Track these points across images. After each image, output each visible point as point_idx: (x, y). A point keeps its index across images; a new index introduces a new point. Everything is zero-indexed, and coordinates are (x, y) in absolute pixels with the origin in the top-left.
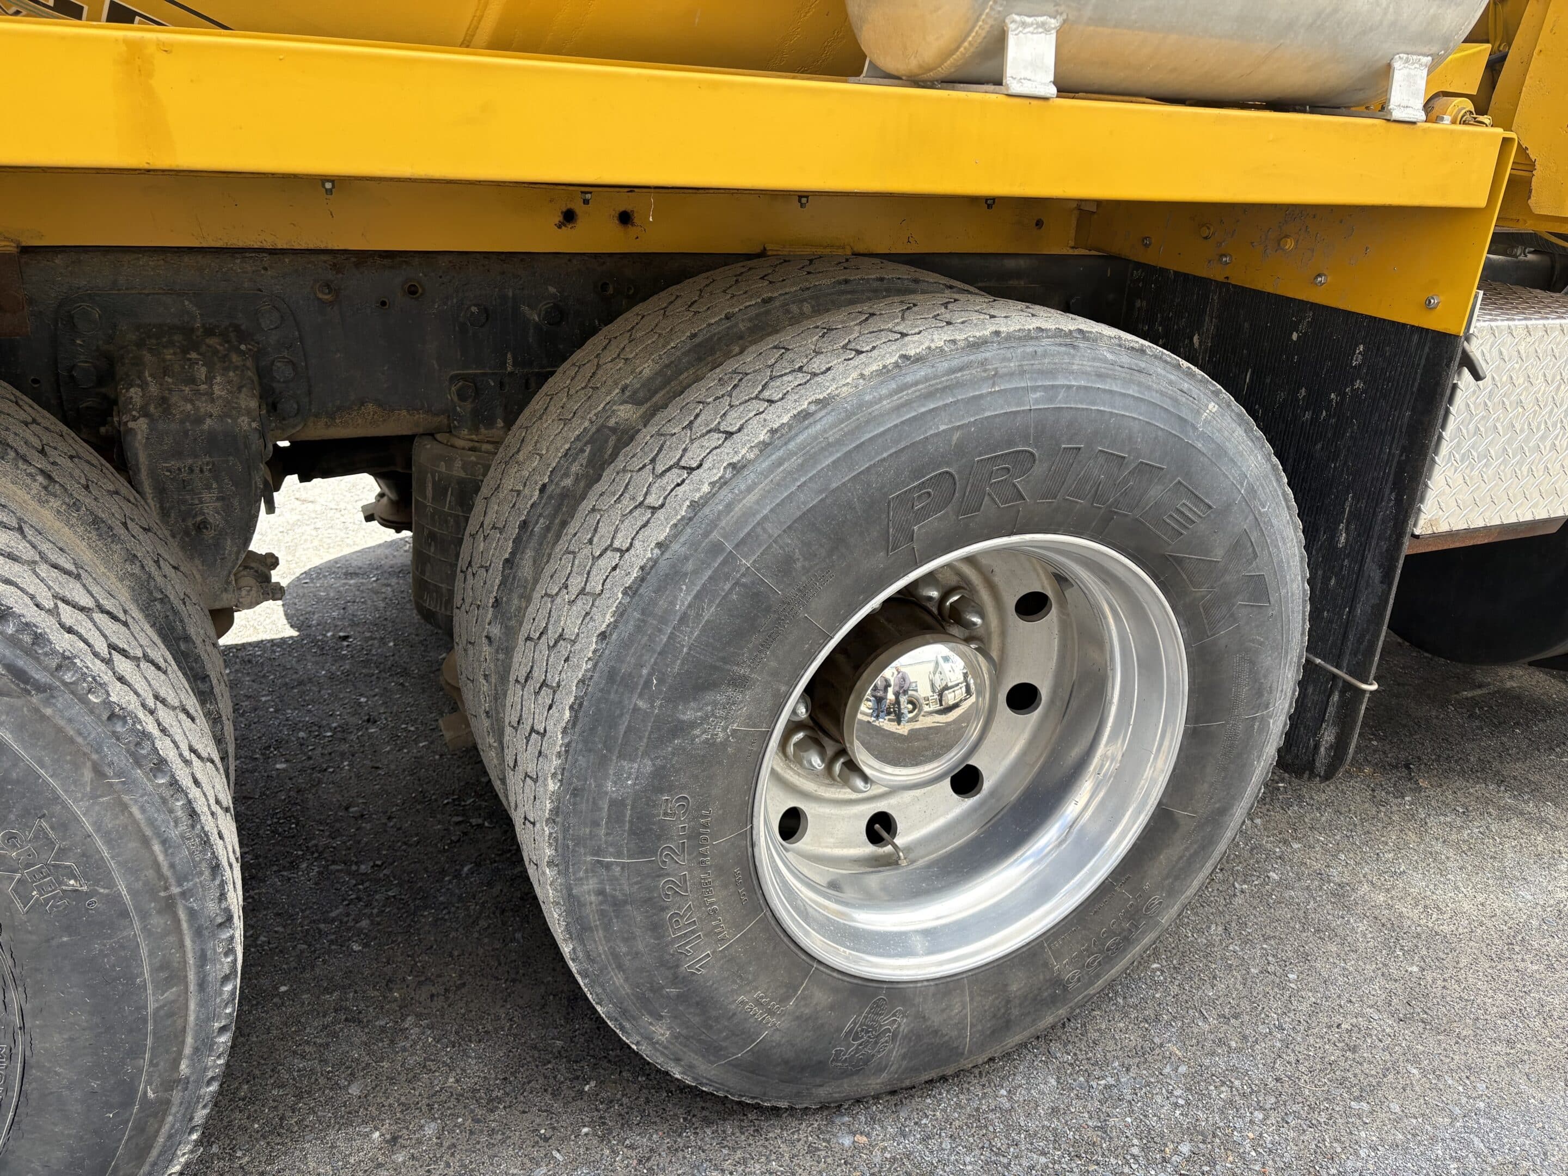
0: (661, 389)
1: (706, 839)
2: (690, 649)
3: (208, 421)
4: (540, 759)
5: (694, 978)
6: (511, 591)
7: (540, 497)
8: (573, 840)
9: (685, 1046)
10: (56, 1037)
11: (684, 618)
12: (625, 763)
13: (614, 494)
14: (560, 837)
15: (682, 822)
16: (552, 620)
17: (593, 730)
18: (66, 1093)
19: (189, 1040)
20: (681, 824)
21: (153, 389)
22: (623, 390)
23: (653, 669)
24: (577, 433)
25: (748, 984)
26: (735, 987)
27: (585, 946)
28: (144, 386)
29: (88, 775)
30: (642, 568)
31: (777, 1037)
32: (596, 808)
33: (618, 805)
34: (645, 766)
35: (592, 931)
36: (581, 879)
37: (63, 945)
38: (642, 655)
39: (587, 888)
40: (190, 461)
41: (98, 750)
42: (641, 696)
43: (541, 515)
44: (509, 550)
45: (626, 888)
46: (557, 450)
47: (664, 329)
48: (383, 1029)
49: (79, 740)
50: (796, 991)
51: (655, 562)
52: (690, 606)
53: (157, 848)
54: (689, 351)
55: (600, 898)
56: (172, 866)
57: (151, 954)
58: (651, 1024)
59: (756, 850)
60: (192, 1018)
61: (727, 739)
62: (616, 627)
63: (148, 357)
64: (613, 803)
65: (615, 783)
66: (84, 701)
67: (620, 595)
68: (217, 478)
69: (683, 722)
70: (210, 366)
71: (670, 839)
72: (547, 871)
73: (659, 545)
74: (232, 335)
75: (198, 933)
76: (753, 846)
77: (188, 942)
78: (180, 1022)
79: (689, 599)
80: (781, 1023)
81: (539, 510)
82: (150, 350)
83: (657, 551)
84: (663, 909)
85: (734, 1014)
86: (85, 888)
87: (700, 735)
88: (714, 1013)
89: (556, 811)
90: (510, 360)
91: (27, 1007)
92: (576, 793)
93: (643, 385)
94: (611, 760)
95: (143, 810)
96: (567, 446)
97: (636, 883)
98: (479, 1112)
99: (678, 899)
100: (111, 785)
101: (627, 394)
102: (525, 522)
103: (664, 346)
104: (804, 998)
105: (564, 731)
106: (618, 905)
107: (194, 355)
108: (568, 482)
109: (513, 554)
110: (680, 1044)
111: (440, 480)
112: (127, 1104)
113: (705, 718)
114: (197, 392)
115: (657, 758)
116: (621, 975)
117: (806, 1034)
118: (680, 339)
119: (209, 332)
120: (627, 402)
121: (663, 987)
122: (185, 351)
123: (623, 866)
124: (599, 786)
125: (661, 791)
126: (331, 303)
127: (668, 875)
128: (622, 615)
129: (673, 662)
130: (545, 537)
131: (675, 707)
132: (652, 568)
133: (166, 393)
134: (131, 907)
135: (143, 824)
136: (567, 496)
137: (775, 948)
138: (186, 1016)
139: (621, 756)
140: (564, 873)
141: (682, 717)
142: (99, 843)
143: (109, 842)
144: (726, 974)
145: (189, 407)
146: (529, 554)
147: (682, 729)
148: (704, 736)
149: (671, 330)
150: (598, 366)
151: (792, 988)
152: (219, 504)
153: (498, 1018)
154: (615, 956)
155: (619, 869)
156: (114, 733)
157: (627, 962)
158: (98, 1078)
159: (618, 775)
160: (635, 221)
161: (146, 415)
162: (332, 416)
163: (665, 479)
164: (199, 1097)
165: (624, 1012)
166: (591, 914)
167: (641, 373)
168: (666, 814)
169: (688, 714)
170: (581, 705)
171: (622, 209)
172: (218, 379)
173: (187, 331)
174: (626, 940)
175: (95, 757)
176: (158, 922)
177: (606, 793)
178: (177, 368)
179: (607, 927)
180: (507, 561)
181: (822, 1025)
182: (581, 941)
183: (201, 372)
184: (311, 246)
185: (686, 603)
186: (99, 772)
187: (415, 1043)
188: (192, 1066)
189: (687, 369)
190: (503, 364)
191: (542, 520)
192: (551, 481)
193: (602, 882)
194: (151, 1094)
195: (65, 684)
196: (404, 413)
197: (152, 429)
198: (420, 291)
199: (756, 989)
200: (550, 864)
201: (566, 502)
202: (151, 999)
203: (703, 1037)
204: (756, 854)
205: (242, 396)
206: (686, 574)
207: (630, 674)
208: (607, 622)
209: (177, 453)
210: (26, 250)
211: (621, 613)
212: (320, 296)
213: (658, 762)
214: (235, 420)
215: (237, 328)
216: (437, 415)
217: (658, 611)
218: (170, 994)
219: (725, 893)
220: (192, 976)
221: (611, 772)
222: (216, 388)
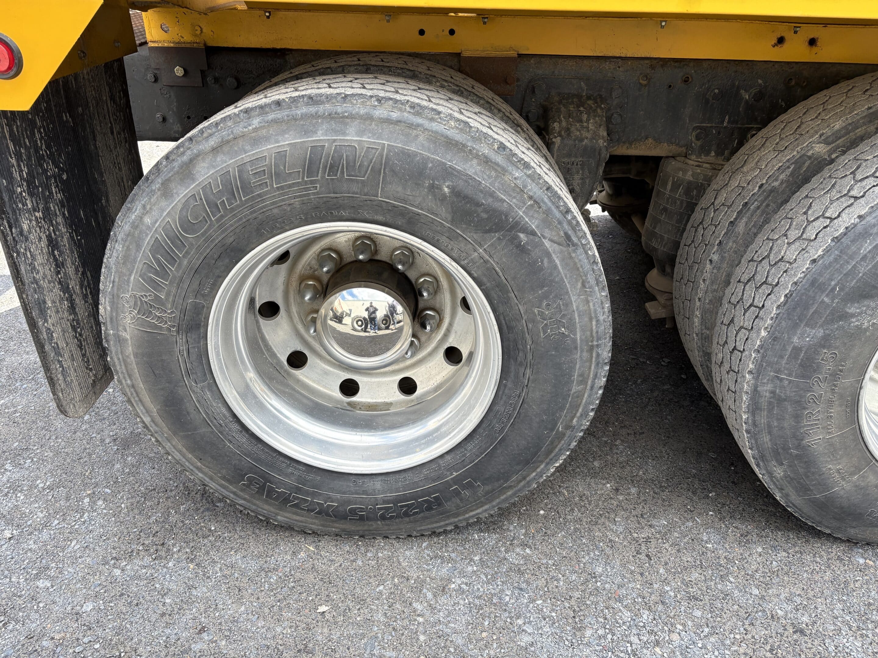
0: (843, 137)
1: (839, 378)
2: (864, 275)
3: (586, 141)
4: (757, 320)
5: (809, 448)
6: (729, 238)
7: (759, 191)
8: (766, 363)
9: (789, 483)
10: (537, 393)
11: (864, 258)
12: (808, 329)
13: (824, 189)
14: (759, 360)
15: (830, 366)
16: (773, 252)
17: (794, 309)
18: (534, 417)
19: (580, 410)
20: (829, 366)
21: (564, 124)
22: (820, 136)
23: (838, 282)
24: (788, 157)
25: (836, 460)
26: (829, 459)
27: (754, 417)
28: (560, 122)
29: (579, 285)
30: (847, 228)
31: (842, 493)
32: (784, 349)
33: (797, 350)
34: (819, 332)
35: (761, 411)
36: (764, 383)
37: (552, 355)
38: (833, 274)
39: (766, 389)
40: (573, 160)
41: (586, 276)
42: (827, 296)
43: (756, 200)
44: (734, 217)
45: (788, 392)
46: (774, 166)
47: (849, 104)
48: (606, 442)
49: (581, 269)
50: (860, 472)
51: (855, 225)
52: (869, 252)
53: (594, 323)
54: (865, 116)
55: (772, 395)
56: (597, 332)
57: (579, 368)
58: (775, 466)
59: (862, 391)
60: (584, 401)
61: (868, 327)
62: (823, 257)
63: (563, 109)
64: (795, 348)
65: (799, 338)
66: (586, 253)
67: (830, 241)
68: (582, 169)
69: (848, 313)
70: (589, 114)
71: (821, 373)
72: (747, 375)
73: (860, 217)
74: (598, 100)
75: (597, 364)
76: (861, 388)
77: (593, 367)
78: (580, 401)
79: (870, 248)
80: (848, 486)
81: (756, 197)
82: (564, 105)
83: (857, 220)
84: (805, 408)
85: (823, 474)
86: (567, 333)
87: (855, 322)
88: (813, 470)
89: (761, 346)
90: (726, 120)
91: (531, 378)
92: (775, 339)
93: (833, 134)
94: (800, 326)
95: (594, 305)
96: (780, 165)
97: (795, 392)
98: (657, 490)
99: (814, 405)
100: (586, 291)
101: (823, 138)
102: (746, 203)
103: (850, 113)
104: (863, 476)
105: (778, 307)
106: (780, 401)
107: (582, 109)
108: (776, 184)
109: (736, 219)
110: (787, 481)
111: (677, 180)
112: (552, 430)
113: (860, 314)
114: (582, 127)
115: (827, 329)
116: (768, 437)
117: (858, 496)
118: (861, 110)
119: (589, 98)
120: (821, 143)
121: (790, 449)
122: (578, 107)
123: (790, 382)
124: (789, 338)
125: (824, 347)
126: (645, 85)
127: (813, 391)
128: (828, 251)
129: (852, 280)
130: (756, 211)
131: (846, 305)
132: (852, 228)
133: (569, 126)
134: (579, 346)
135: (592, 310)
136: (774, 191)
137: (855, 446)
138: (582, 399)
139: (807, 325)
140: (756, 378)
141: (848, 310)
142: (576, 315)
143: (579, 316)
144: (826, 451)
145: (578, 133)
146: (745, 220)
147: (846, 317)
148: (857, 323)
149: (853, 105)
150: (802, 123)
151: (858, 469)
152: (580, 181)
153: (662, 452)
154: (769, 426)
155: (787, 382)
156: (593, 269)
157: (775, 430)
158: (546, 415)
159: (802, 335)
160: (818, 43)
161: (560, 136)
162: (631, 144)
163: (864, 183)
164: (575, 436)
165: (762, 457)
166: (764, 402)
167: (834, 127)
168: (822, 360)
169: (852, 309)
170: (791, 295)
171: (812, 37)
172: (591, 121)
173: (579, 97)
174: (778, 419)
175: (584, 278)
176: (585, 355)
177: (793, 342)
178: (575, 115)
179: (770, 410)
180: (731, 222)
181: (868, 494)
182: (753, 415)
183: (585, 117)
184: (643, 56)
185: (868, 250)
186: (584, 286)
187: (622, 452)
188: (578, 421)
189: (862, 126)
190: (723, 122)
191: (756, 203)
192: (767, 182)
193: (775, 387)
194: (560, 429)
195: (582, 244)
196: (666, 144)
197: (562, 142)
198: (690, 80)
199: (839, 464)
200: (750, 372)
201: (772, 195)
202: (574, 387)
203: (801, 481)
204: (861, 394)
205: (601, 129)
206: (871, 234)
207: (824, 283)
208: (819, 254)
209: (569, 155)
210: (520, 55)
211: (827, 251)
212: (641, 81)
213: (827, 332)
214: (597, 141)
215: (601, 96)
216: (681, 147)
217: (850, 252)
218: (580, 388)
219: (839, 409)
220: (590, 382)
221: (799, 332)
222: (590, 125)
